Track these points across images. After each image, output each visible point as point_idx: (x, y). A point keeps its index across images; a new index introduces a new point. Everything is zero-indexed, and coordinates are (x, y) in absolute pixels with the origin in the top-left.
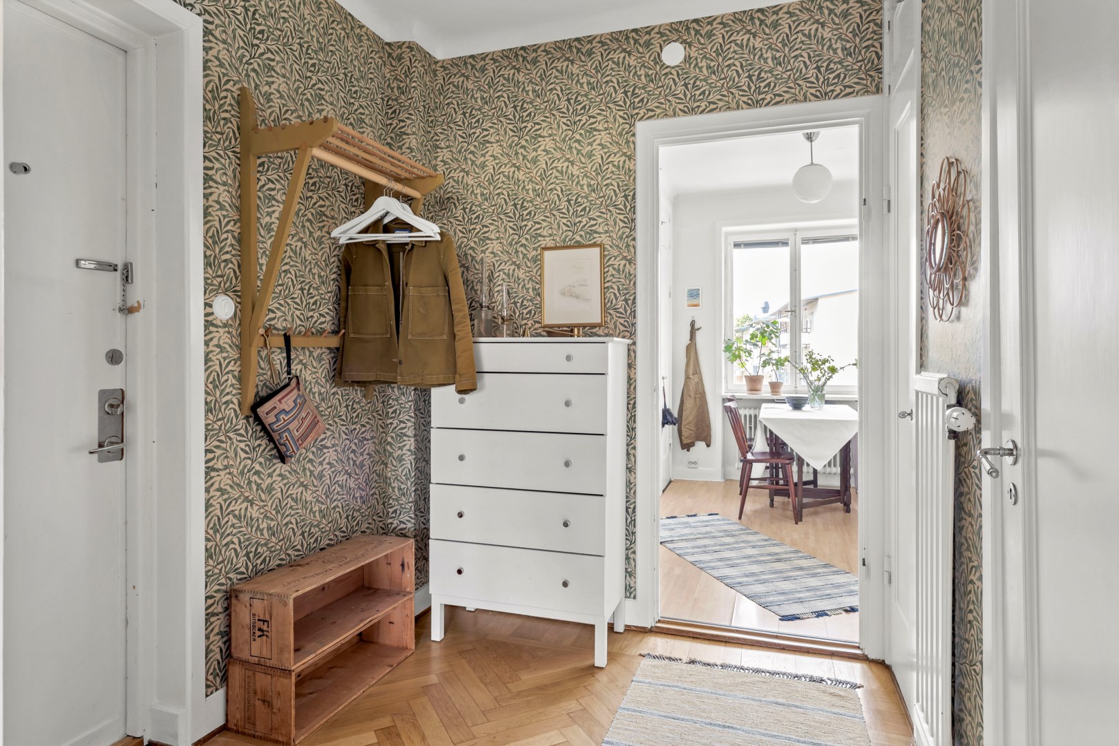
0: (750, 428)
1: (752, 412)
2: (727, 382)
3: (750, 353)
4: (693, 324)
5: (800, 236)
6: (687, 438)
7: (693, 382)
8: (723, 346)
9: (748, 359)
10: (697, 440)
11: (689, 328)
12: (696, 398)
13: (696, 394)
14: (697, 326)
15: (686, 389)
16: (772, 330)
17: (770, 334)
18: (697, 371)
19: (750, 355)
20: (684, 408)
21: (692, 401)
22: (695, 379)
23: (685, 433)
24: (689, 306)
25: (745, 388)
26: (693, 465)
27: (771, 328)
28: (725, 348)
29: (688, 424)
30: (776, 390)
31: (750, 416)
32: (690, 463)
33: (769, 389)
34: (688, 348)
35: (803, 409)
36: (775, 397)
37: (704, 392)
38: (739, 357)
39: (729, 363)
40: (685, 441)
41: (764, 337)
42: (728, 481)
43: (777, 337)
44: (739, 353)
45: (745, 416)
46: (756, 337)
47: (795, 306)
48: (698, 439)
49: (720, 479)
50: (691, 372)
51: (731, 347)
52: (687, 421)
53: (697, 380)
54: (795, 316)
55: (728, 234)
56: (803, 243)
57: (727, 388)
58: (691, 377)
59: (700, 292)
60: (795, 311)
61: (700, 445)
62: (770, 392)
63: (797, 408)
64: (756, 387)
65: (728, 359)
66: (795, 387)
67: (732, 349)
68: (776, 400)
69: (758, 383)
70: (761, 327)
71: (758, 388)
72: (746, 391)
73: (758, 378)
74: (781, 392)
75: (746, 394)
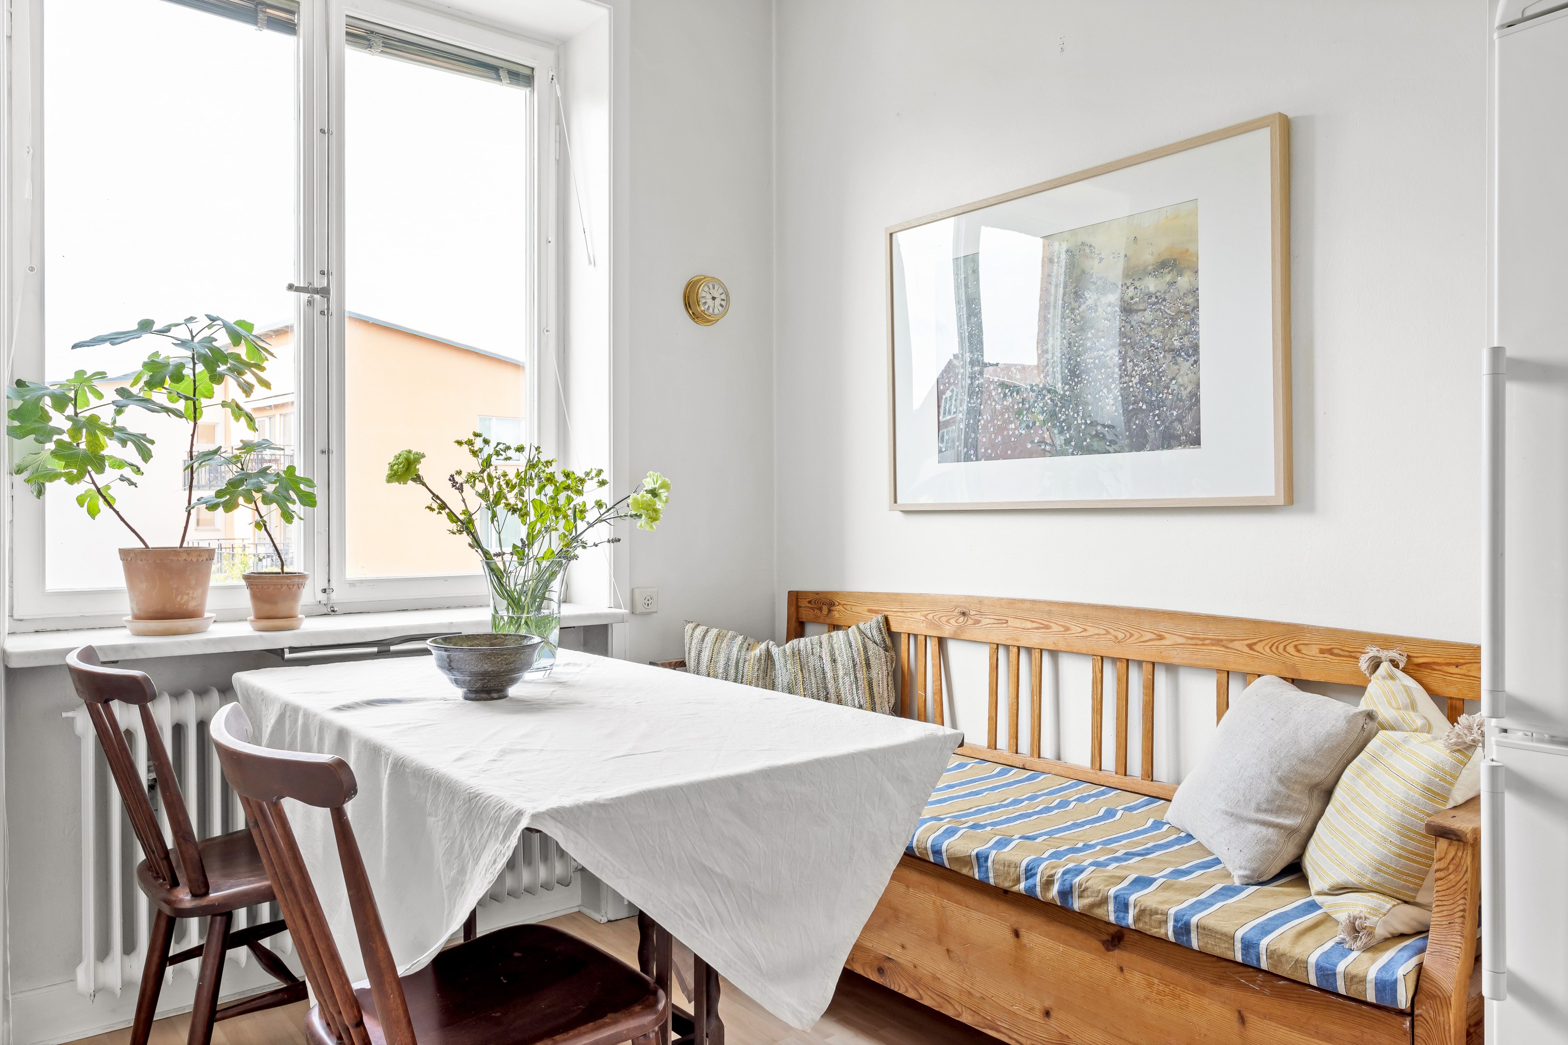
2: (10, 584)
16: (237, 358)
25: (125, 606)
28: (11, 416)
30: (282, 608)
33: (245, 600)
35: (513, 691)
36: (283, 640)
39: (24, 491)
44: (95, 445)
47: (323, 272)
51: (44, 415)
54: (327, 312)
57: (10, 612)
60: (321, 290)
62: (252, 618)
63: (495, 695)
64: (186, 597)
65: (19, 471)
66: (324, 591)
67: (51, 424)
68: (293, 650)
69: (193, 582)
70: (193, 337)
71: (192, 605)
72: (130, 618)
73: (195, 560)
74: (300, 616)
75: (127, 632)
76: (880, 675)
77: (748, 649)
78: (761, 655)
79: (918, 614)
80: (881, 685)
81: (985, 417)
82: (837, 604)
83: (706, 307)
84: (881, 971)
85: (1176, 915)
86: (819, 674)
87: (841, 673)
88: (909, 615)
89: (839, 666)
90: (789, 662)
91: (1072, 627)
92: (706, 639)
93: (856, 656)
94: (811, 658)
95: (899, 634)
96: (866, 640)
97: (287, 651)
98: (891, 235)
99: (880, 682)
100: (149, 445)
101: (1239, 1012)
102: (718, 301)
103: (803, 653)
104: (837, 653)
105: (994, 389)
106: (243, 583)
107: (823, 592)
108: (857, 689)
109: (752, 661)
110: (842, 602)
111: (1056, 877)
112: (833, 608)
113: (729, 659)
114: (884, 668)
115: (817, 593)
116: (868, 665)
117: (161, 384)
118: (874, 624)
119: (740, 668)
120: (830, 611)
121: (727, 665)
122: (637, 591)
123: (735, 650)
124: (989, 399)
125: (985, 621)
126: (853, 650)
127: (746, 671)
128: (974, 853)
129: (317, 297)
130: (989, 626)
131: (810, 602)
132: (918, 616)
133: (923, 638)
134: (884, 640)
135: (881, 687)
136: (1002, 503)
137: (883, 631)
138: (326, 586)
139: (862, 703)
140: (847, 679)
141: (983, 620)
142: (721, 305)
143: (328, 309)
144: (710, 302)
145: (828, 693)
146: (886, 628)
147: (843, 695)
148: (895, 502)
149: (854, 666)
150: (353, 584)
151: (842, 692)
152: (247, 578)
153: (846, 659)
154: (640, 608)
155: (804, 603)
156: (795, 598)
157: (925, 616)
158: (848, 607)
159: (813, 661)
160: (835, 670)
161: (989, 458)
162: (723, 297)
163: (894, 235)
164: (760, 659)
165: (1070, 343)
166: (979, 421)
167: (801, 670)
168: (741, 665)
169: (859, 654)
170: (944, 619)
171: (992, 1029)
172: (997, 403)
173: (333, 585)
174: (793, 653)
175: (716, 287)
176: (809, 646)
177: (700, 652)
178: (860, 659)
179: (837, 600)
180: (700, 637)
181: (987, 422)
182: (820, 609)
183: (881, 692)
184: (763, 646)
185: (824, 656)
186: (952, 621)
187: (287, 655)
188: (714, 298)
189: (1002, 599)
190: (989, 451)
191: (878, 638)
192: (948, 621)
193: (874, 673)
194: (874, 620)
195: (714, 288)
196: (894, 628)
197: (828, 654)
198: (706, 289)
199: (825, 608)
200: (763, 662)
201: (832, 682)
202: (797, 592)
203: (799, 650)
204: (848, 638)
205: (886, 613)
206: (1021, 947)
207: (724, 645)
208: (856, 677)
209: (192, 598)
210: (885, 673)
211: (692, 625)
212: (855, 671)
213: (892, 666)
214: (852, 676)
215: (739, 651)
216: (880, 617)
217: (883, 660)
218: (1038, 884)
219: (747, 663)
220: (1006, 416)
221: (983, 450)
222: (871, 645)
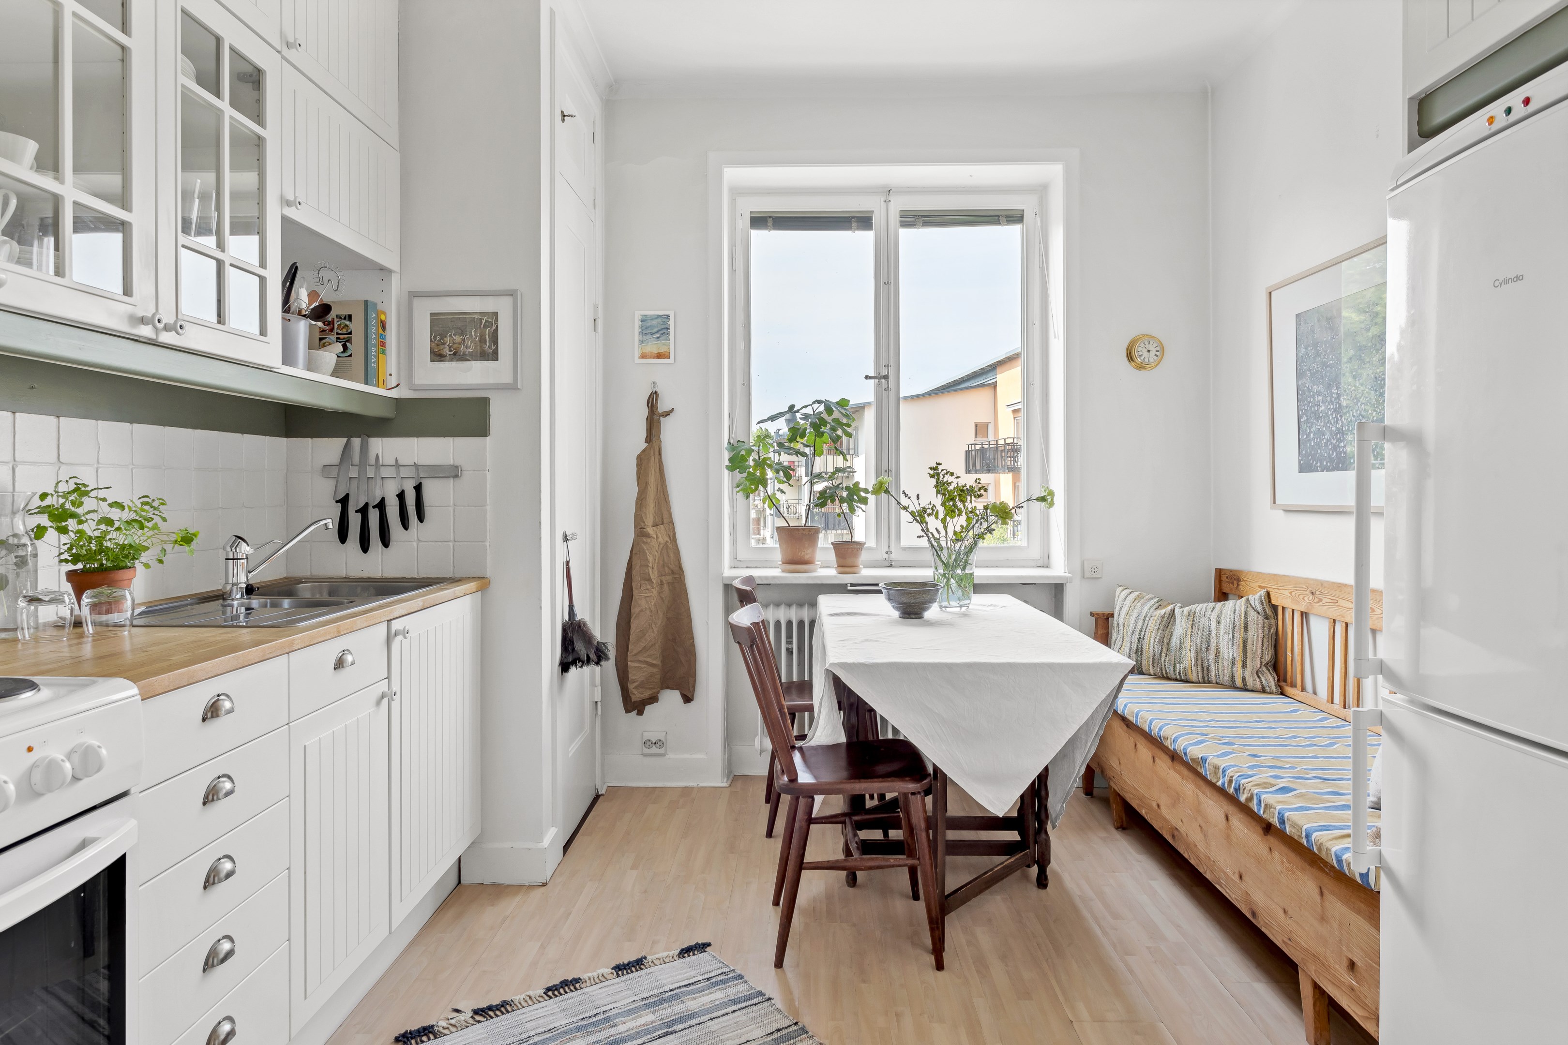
0: (790, 652)
1: (794, 614)
2: (734, 542)
3: (787, 473)
4: (652, 401)
5: (899, 204)
6: (641, 686)
7: (654, 543)
8: (726, 455)
9: (782, 486)
10: (662, 688)
11: (645, 412)
12: (662, 583)
13: (661, 575)
14: (662, 407)
15: (637, 563)
16: (836, 421)
17: (834, 429)
18: (665, 519)
19: (788, 477)
20: (635, 610)
21: (655, 592)
22: (657, 535)
23: (636, 675)
24: (643, 356)
25: (778, 556)
26: (654, 750)
27: (836, 414)
28: (730, 460)
29: (645, 649)
30: (849, 561)
31: (789, 624)
32: (648, 743)
33: (832, 556)
34: (642, 460)
35: (928, 615)
36: (847, 579)
37: (680, 568)
38: (763, 482)
39: (740, 496)
40: (637, 695)
41: (820, 435)
42: (736, 779)
43: (850, 435)
44: (764, 474)
45: (778, 624)
46: (803, 435)
47: (887, 366)
48: (667, 684)
49: (721, 782)
50: (649, 520)
51: (744, 459)
52: (642, 644)
53: (663, 539)
54: (888, 389)
55: (738, 192)
56: (905, 224)
57: (734, 556)
58: (650, 530)
59: (671, 323)
60: (886, 377)
61: (671, 698)
62: (836, 566)
63: (913, 616)
64: (803, 553)
65: (738, 487)
66: (887, 553)
67: (747, 463)
68: (852, 585)
69: (807, 545)
70: (814, 412)
71: (807, 557)
72: (781, 563)
73: (807, 533)
74: (861, 566)
75: (779, 570)
76: (1255, 637)
77: (1156, 609)
78: (1165, 613)
79: (1287, 591)
80: (1255, 644)
81: (1326, 437)
82: (1242, 580)
83: (1142, 358)
84: (1173, 836)
85: (1279, 810)
86: (1206, 632)
87: (1222, 632)
88: (1281, 591)
89: (1222, 626)
90: (1183, 620)
91: (1376, 609)
92: (1128, 599)
93: (1236, 621)
94: (1203, 619)
95: (1277, 606)
96: (1249, 608)
97: (849, 585)
98: (1270, 293)
99: (1255, 642)
100: (791, 472)
101: (1320, 888)
102: (1152, 353)
103: (1197, 615)
104: (1223, 616)
105: (1332, 414)
106: (832, 546)
107: (1234, 570)
108: (1233, 645)
109: (1157, 617)
110: (1245, 579)
111: (1234, 778)
112: (1239, 583)
113: (1140, 614)
114: (1261, 631)
115: (1231, 571)
116: (1246, 628)
117: (795, 439)
118: (1257, 597)
119: (1146, 621)
120: (1238, 585)
121: (1137, 618)
122: (1085, 562)
123: (1146, 608)
124: (1328, 422)
125: (1325, 600)
126: (1236, 616)
127: (1150, 623)
128: (1200, 757)
129: (883, 380)
130: (1327, 604)
131: (1227, 577)
132: (1286, 593)
133: (1291, 611)
134: (1264, 610)
135: (1255, 646)
136: (1334, 506)
137: (1264, 603)
138: (888, 550)
139: (1235, 656)
140: (1226, 637)
141: (1323, 599)
142: (1156, 356)
143: (888, 387)
144: (1145, 354)
145: (1209, 646)
146: (1267, 601)
147: (1221, 648)
148: (1275, 502)
149: (1234, 627)
150: (905, 549)
151: (1221, 646)
152: (832, 544)
153: (1228, 622)
154: (1087, 574)
155: (1224, 578)
156: (1219, 573)
157: (1291, 593)
158: (1248, 583)
159: (1204, 621)
160: (1218, 629)
161: (1328, 470)
162: (1158, 349)
163: (1272, 293)
164: (1164, 616)
165: (1376, 378)
166: (1323, 439)
167: (1192, 627)
168: (1147, 619)
169: (1240, 619)
170: (1301, 597)
171: (1219, 885)
172: (1333, 426)
173: (892, 549)
174: (1189, 614)
175: (1151, 343)
176: (1204, 610)
177: (1121, 608)
178: (1240, 623)
179: (1242, 577)
180: (1124, 597)
181: (1328, 440)
182: (1233, 583)
183: (1254, 650)
184: (1170, 607)
185: (1211, 619)
186: (1306, 599)
187: (849, 588)
188: (1149, 351)
189: (1334, 583)
190: (1329, 464)
191: (1259, 609)
192: (1303, 599)
193: (1250, 635)
194: (1258, 594)
195: (1149, 344)
196: (1274, 602)
197: (1216, 617)
198: (1142, 345)
199: (1235, 582)
200: (1166, 618)
201: (1215, 638)
202: (1220, 569)
203: (1195, 612)
204: (1235, 606)
205: (1269, 589)
206: (1229, 827)
207: (1140, 604)
208: (1233, 636)
209: (807, 554)
210: (1261, 635)
211: (1121, 588)
212: (1233, 631)
213: (1270, 631)
214: (1231, 635)
215: (1149, 609)
216: (1262, 592)
217: (1260, 625)
218: (1226, 782)
219: (1152, 618)
220: (1338, 436)
221: (1325, 464)
222: (1252, 613)
